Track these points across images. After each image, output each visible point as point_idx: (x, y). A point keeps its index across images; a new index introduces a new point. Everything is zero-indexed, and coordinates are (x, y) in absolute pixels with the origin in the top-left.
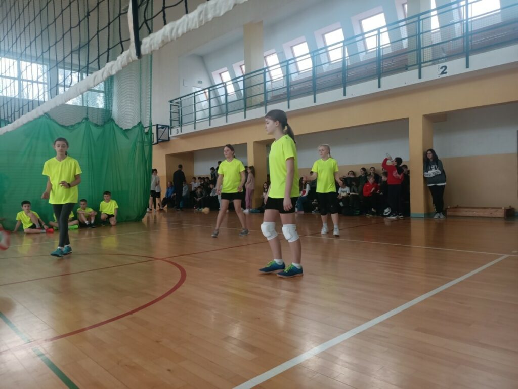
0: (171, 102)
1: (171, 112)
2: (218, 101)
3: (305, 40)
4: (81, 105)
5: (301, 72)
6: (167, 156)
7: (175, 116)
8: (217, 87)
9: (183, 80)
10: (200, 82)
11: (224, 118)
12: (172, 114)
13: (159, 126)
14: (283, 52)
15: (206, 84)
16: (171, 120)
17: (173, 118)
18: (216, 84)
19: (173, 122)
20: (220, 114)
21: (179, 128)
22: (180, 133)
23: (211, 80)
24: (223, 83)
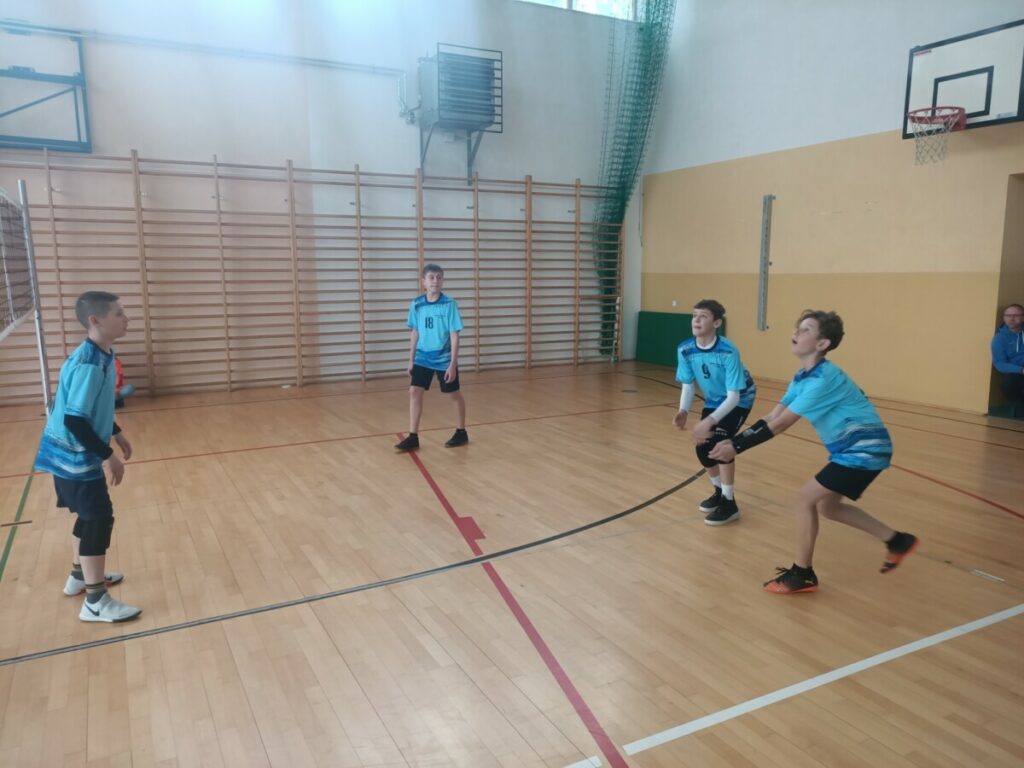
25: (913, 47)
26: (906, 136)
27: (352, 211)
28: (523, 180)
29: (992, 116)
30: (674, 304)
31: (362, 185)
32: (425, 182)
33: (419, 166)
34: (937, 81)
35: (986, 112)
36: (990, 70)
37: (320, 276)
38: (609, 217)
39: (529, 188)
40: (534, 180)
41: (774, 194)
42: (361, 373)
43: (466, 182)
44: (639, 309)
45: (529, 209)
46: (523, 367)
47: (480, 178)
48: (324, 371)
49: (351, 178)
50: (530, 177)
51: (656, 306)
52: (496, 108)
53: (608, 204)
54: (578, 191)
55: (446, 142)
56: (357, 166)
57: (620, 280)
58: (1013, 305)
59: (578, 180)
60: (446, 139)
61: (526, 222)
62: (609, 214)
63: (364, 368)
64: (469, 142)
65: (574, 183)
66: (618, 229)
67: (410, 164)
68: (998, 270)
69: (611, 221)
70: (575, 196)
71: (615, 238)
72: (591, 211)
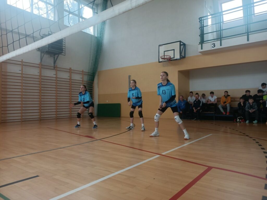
25: (159, 45)
26: (159, 62)
27: (20, 72)
28: (69, 69)
29: (175, 58)
30: (107, 101)
31: (23, 65)
32: (42, 66)
33: (40, 62)
34: (164, 51)
35: (174, 58)
36: (174, 50)
37: (8, 90)
38: (90, 80)
39: (70, 71)
40: (72, 69)
41: (131, 75)
42: (21, 119)
43: (53, 67)
44: (98, 103)
45: (70, 76)
46: (69, 118)
47: (58, 67)
48: (8, 118)
49: (20, 63)
50: (71, 68)
51: (102, 102)
52: (63, 49)
53: (90, 77)
54: (83, 73)
55: (48, 57)
56: (22, 60)
57: (93, 96)
58: (181, 96)
59: (83, 70)
60: (48, 56)
61: (70, 79)
62: (90, 79)
63: (22, 118)
64: (54, 58)
65: (82, 71)
66: (93, 83)
67: (38, 61)
68: (178, 89)
69: (91, 81)
70: (82, 74)
71: (92, 85)
72: (86, 78)
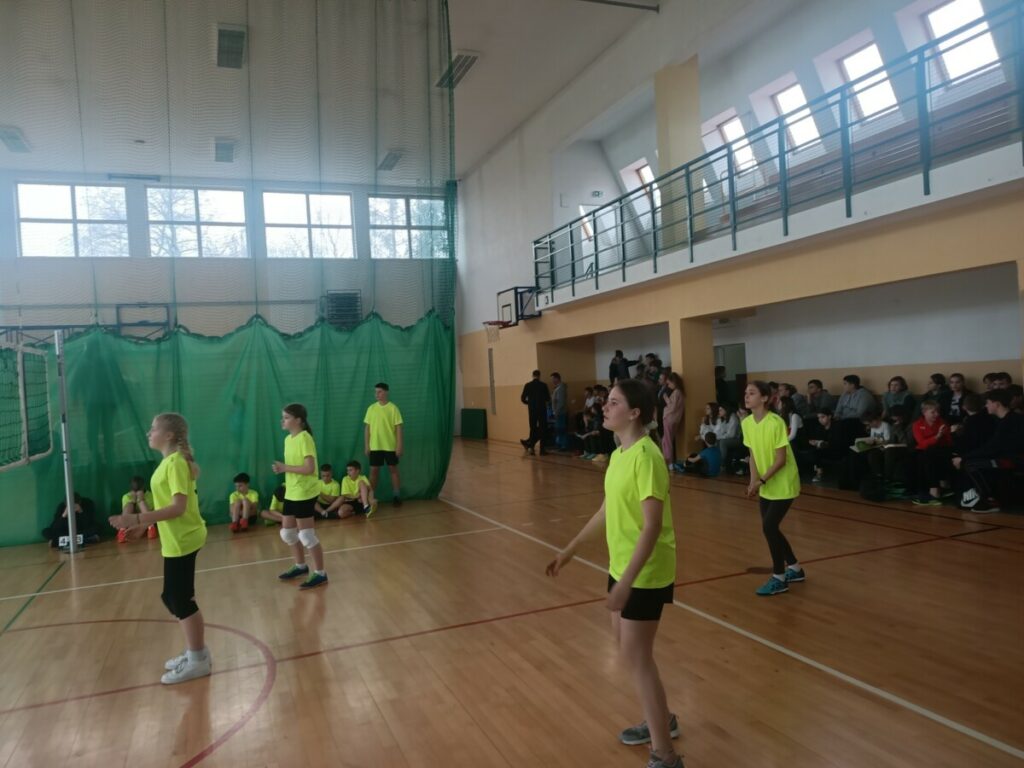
0: (536, 242)
1: (536, 264)
2: (637, 226)
3: (795, 80)
4: (407, 257)
5: (800, 149)
6: (540, 345)
7: (544, 269)
8: (632, 197)
9: (561, 196)
10: (596, 194)
11: (650, 263)
12: (540, 265)
13: (520, 290)
14: (750, 113)
15: (609, 195)
16: (537, 279)
17: (540, 273)
18: (629, 190)
19: (541, 280)
20: (641, 257)
21: (549, 295)
22: (551, 305)
23: (619, 184)
24: (644, 187)
